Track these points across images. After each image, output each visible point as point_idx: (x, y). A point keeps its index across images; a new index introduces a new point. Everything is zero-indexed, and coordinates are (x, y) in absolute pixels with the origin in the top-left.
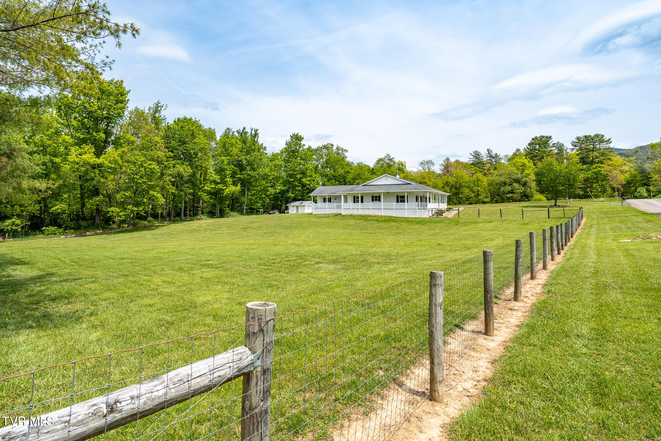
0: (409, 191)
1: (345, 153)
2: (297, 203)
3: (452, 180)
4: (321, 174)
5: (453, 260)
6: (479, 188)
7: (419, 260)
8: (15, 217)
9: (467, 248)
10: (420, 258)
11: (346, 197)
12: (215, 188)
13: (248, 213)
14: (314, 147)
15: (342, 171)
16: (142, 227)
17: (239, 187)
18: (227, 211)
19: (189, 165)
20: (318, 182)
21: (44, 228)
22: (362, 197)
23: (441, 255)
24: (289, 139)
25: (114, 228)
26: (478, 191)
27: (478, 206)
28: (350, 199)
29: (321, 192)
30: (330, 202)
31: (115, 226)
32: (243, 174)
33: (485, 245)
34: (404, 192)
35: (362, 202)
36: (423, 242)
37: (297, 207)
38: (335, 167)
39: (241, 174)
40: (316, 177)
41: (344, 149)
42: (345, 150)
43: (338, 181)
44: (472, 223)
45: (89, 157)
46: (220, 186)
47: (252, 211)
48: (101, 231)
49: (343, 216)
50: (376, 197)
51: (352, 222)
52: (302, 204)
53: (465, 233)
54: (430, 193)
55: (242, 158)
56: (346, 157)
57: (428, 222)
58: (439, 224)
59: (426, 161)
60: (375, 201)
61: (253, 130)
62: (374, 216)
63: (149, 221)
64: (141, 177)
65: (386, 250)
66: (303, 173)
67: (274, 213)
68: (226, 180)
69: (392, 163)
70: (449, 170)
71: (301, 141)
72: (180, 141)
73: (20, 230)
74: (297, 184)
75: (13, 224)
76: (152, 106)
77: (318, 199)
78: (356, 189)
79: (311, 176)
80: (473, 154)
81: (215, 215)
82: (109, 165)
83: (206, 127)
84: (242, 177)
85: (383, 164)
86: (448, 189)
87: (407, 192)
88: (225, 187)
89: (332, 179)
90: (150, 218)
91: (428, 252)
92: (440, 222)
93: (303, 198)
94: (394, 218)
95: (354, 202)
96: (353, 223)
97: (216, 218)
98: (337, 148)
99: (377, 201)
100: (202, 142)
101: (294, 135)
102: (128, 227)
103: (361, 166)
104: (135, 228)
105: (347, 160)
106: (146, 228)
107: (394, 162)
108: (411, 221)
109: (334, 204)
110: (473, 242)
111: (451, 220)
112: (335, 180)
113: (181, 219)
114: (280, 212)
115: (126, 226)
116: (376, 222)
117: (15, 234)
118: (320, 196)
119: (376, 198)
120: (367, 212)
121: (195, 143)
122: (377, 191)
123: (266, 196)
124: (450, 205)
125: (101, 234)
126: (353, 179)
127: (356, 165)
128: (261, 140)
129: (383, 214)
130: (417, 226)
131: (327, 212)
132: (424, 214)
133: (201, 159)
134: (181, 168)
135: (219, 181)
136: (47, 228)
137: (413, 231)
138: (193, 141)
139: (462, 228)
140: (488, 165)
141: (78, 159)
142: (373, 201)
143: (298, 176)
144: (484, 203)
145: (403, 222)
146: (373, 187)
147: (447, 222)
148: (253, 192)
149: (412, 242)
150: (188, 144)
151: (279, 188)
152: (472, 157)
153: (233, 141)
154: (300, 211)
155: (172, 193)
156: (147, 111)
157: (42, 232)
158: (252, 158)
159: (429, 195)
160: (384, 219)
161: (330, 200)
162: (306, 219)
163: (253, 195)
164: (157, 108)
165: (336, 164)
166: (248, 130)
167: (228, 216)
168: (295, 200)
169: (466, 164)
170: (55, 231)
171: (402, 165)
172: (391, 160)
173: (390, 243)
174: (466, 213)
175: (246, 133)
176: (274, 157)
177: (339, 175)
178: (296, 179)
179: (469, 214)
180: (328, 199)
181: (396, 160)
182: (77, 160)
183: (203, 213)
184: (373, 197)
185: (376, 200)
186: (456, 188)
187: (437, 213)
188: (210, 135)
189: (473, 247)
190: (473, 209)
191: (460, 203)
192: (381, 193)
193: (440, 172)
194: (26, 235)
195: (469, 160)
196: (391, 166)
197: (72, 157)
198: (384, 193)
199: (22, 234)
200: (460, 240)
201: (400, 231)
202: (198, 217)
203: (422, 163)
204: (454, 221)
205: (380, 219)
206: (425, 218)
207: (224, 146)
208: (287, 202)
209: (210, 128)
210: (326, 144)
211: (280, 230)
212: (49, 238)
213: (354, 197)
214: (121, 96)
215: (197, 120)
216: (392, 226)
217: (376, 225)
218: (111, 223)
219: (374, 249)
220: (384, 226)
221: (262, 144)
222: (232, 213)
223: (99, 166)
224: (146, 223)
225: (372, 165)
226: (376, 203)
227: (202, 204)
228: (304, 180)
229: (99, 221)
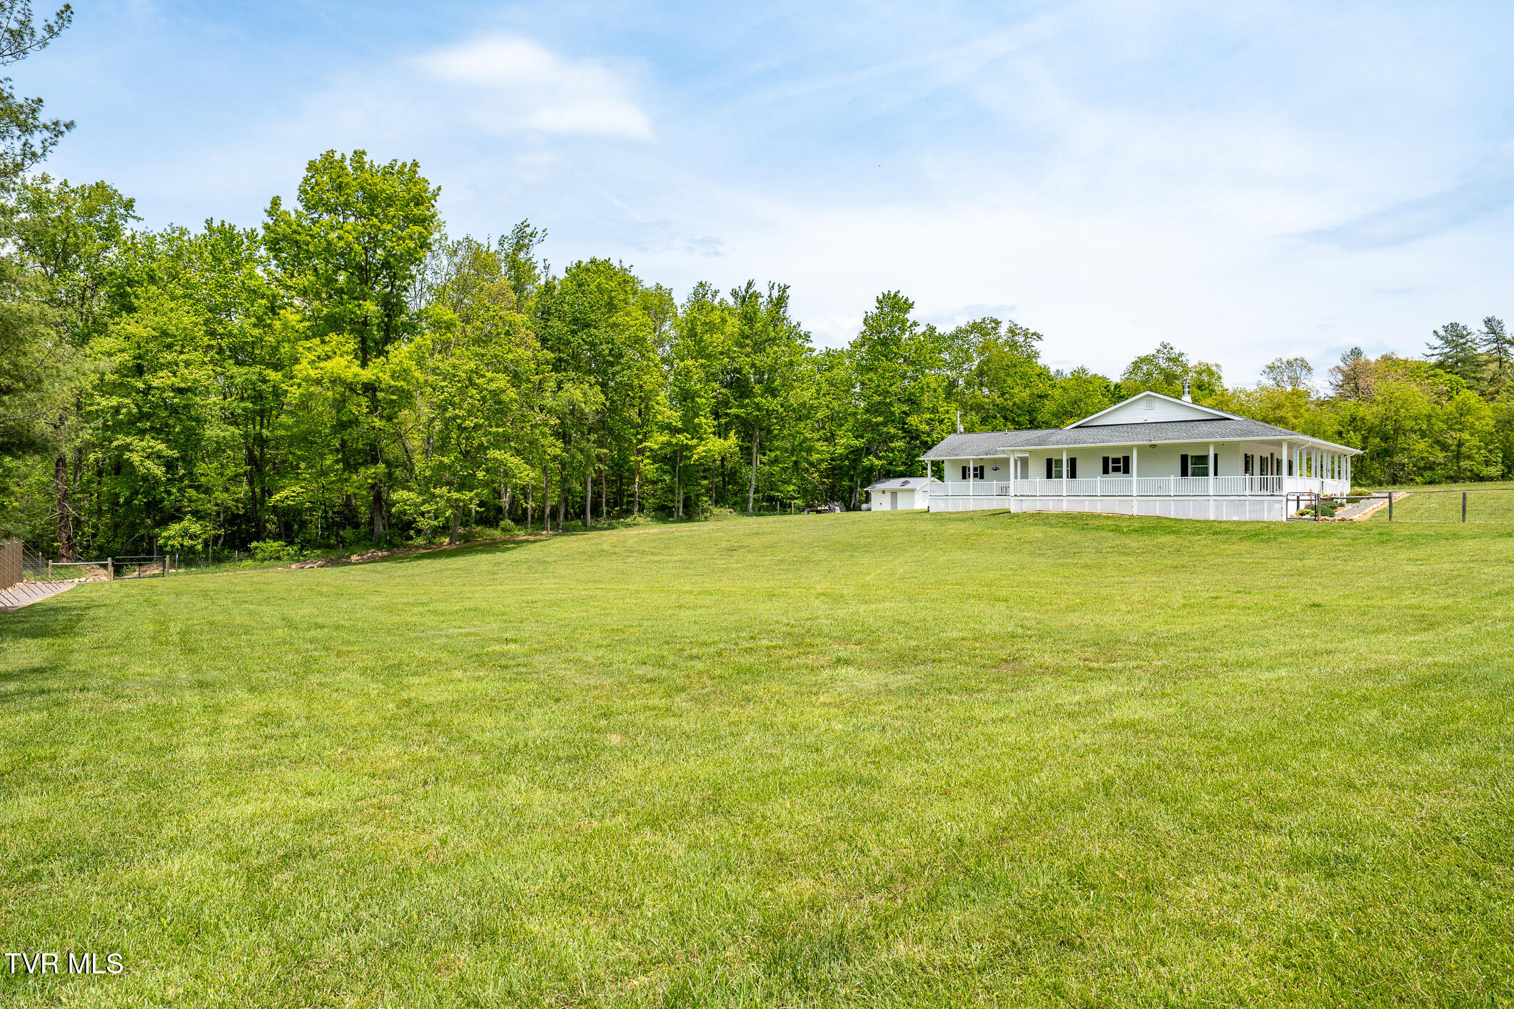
0: (1220, 439)
1: (1034, 343)
2: (895, 484)
3: (1369, 413)
4: (963, 405)
5: (1369, 671)
6: (1466, 436)
7: (1225, 665)
8: (189, 516)
9: (1426, 622)
10: (1230, 655)
11: (1024, 462)
12: (669, 444)
13: (760, 511)
14: (945, 329)
15: (1025, 394)
16: (481, 545)
17: (733, 440)
18: (706, 506)
19: (597, 383)
20: (953, 424)
21: (254, 544)
22: (1073, 462)
23: (1320, 646)
24: (872, 308)
25: (417, 547)
26: (1460, 445)
27: (1458, 488)
28: (1037, 469)
29: (954, 450)
30: (982, 477)
31: (420, 541)
32: (745, 406)
33: (1499, 614)
34: (1207, 445)
35: (1073, 474)
36: (1257, 598)
37: (894, 494)
38: (1005, 381)
39: (738, 407)
40: (947, 412)
41: (1031, 331)
42: (1034, 334)
43: (1013, 421)
44: (1438, 537)
45: (344, 365)
46: (682, 438)
47: (773, 504)
48: (386, 553)
49: (1016, 515)
50: (1116, 461)
51: (1037, 533)
52: (906, 487)
53: (1412, 568)
54: (1291, 446)
55: (743, 361)
56: (1036, 355)
57: (1283, 534)
58: (1321, 541)
59: (1284, 360)
60: (1112, 474)
61: (776, 287)
62: (1108, 518)
63: (504, 530)
64: (470, 413)
65: (1111, 621)
66: (912, 401)
67: (831, 510)
68: (696, 421)
69: (1179, 370)
70: (1361, 384)
71: (906, 311)
72: (575, 320)
73: (199, 547)
74: (892, 431)
75: (185, 534)
76: (508, 233)
77: (948, 471)
78: (1054, 438)
79: (934, 410)
80: (1442, 333)
81: (671, 515)
82: (393, 383)
83: (649, 283)
84: (741, 412)
85: (1149, 374)
86: (1356, 438)
87: (1216, 444)
88: (695, 441)
89: (995, 417)
90: (507, 523)
91: (1268, 633)
92: (1323, 534)
93: (911, 469)
94: (1172, 524)
95: (1049, 476)
96: (1040, 535)
97: (673, 522)
98: (1011, 331)
99: (1120, 474)
100: (632, 323)
101: (887, 297)
102: (450, 544)
103: (1080, 377)
104: (468, 545)
105: (1040, 362)
106: (492, 546)
107: (1184, 366)
108: (1227, 532)
109: (991, 484)
110: (1450, 601)
111: (1366, 529)
112: (1006, 418)
113: (585, 524)
114: (848, 509)
115: (447, 540)
116: (1111, 534)
117: (188, 558)
118: (949, 460)
119: (1117, 464)
120: (1086, 506)
121: (614, 325)
122: (1115, 443)
123: (812, 464)
124: (1360, 485)
125: (384, 559)
126: (1055, 415)
127: (1069, 375)
128: (794, 313)
129: (1135, 512)
130: (1244, 546)
131: (972, 505)
132: (1270, 510)
133: (629, 367)
134: (578, 391)
135: (680, 425)
136: (261, 544)
137: (1228, 560)
138: (611, 321)
139: (1403, 555)
140: (1494, 366)
141: (317, 372)
142: (1106, 471)
143: (897, 409)
144: (1479, 478)
145: (1198, 533)
146: (1105, 431)
147: (1348, 533)
148: (773, 455)
149: (1213, 595)
150: (595, 328)
151: (845, 441)
152: (1439, 343)
153: (716, 317)
154: (903, 504)
155: (555, 458)
156: (494, 247)
157: (251, 554)
158: (769, 361)
159: (1290, 454)
160: (1137, 525)
161: (980, 473)
162: (903, 525)
163: (775, 461)
164: (522, 238)
165: (1008, 375)
166: (761, 288)
167: (706, 518)
168: (888, 474)
169: (1419, 366)
170: (279, 552)
171: (1211, 373)
172: (1175, 360)
173: (1136, 598)
174: (1416, 510)
175: (757, 296)
176: (831, 359)
177: (1015, 404)
178: (890, 419)
179: (1428, 510)
180: (975, 469)
181: (1192, 361)
182: (313, 373)
183: (641, 510)
184: (1106, 460)
185: (1116, 469)
186: (1385, 438)
187: (1315, 508)
188: (658, 304)
189: (1447, 619)
190: (1443, 498)
191: (1394, 481)
192: (1130, 448)
193: (1331, 393)
194: (218, 560)
195: (1430, 352)
196: (1176, 377)
197: (303, 369)
198: (1140, 448)
199: (207, 559)
200: (1395, 591)
201: (1185, 560)
202: (629, 520)
203: (1272, 368)
204: (1375, 531)
205: (1126, 524)
206: (1275, 523)
207: (692, 333)
208: (868, 481)
209: (659, 287)
210: (979, 320)
211: (823, 555)
212: (264, 568)
213: (1049, 462)
214: (417, 205)
215: (626, 266)
216: (1161, 547)
217: (1110, 543)
218: (412, 532)
219: (1073, 618)
220: (1134, 545)
221: (799, 324)
222: (716, 511)
223: (370, 388)
224: (497, 533)
225: (1115, 377)
226: (1116, 478)
227: (640, 487)
228: (913, 420)
229: (381, 527)
